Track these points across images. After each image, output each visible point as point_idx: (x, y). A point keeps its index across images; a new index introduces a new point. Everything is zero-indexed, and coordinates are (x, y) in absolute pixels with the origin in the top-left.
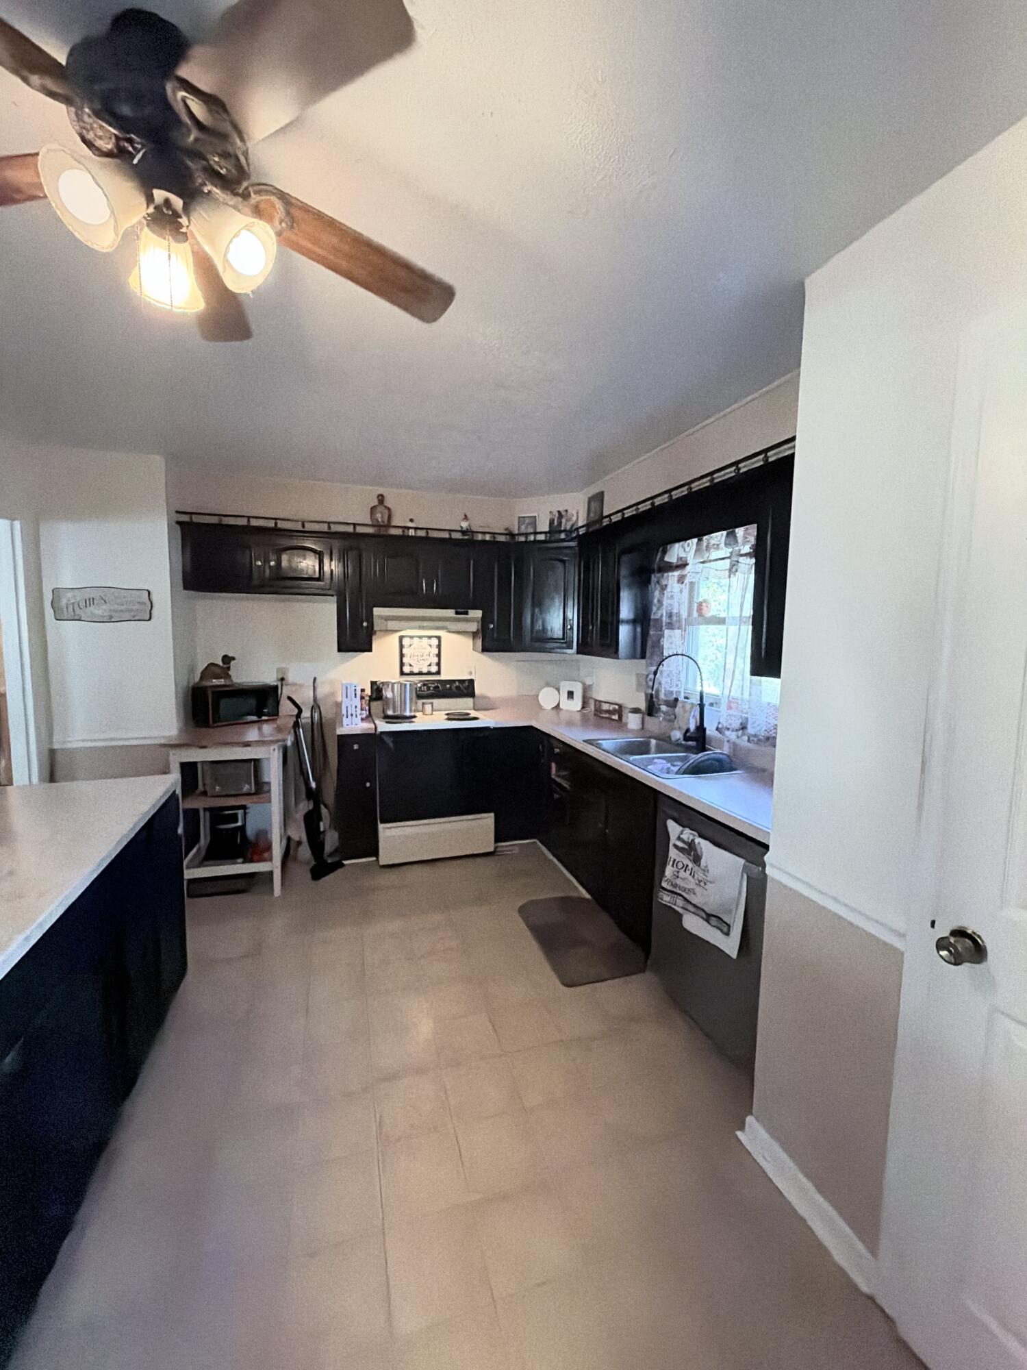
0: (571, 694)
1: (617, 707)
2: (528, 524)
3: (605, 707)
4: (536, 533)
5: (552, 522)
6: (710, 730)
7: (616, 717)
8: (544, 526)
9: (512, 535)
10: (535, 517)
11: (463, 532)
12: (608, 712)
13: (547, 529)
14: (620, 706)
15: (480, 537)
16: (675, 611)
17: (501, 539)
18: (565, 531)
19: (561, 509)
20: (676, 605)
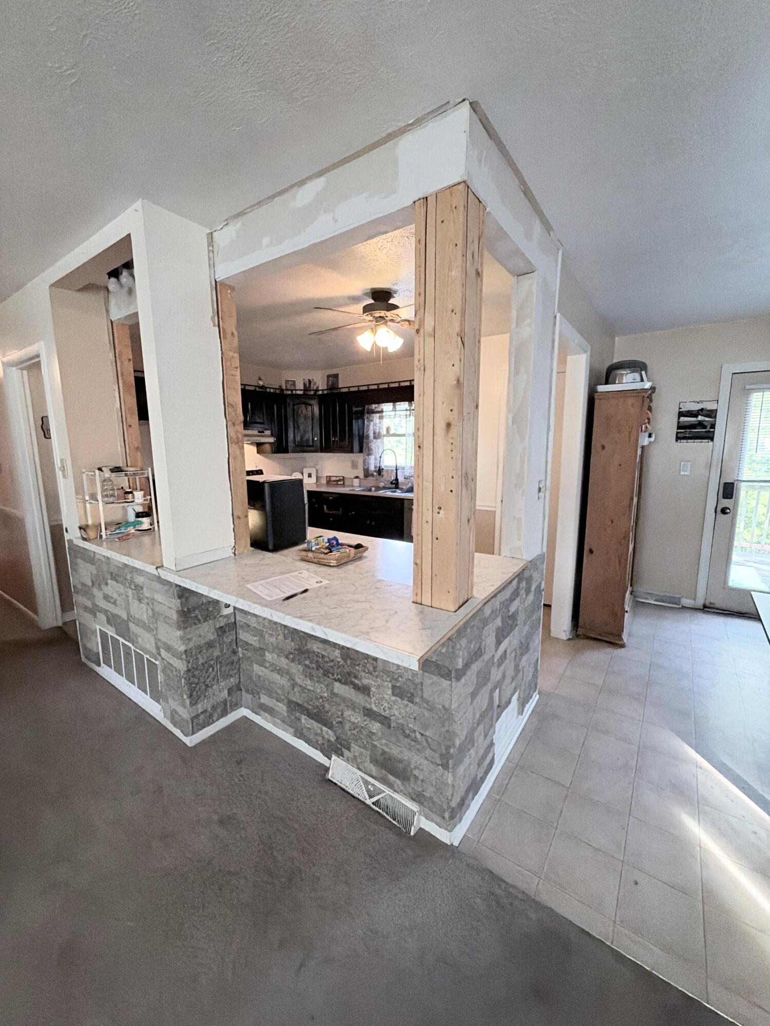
0: (310, 476)
1: (342, 478)
2: (291, 385)
3: (333, 479)
4: (296, 390)
5: (305, 385)
6: (401, 479)
7: (342, 483)
8: (300, 386)
9: (282, 390)
10: (295, 381)
11: (260, 387)
12: (334, 481)
13: (302, 388)
14: (343, 477)
15: (268, 390)
16: (377, 431)
17: (278, 391)
18: (313, 390)
19: (311, 378)
20: (378, 428)
